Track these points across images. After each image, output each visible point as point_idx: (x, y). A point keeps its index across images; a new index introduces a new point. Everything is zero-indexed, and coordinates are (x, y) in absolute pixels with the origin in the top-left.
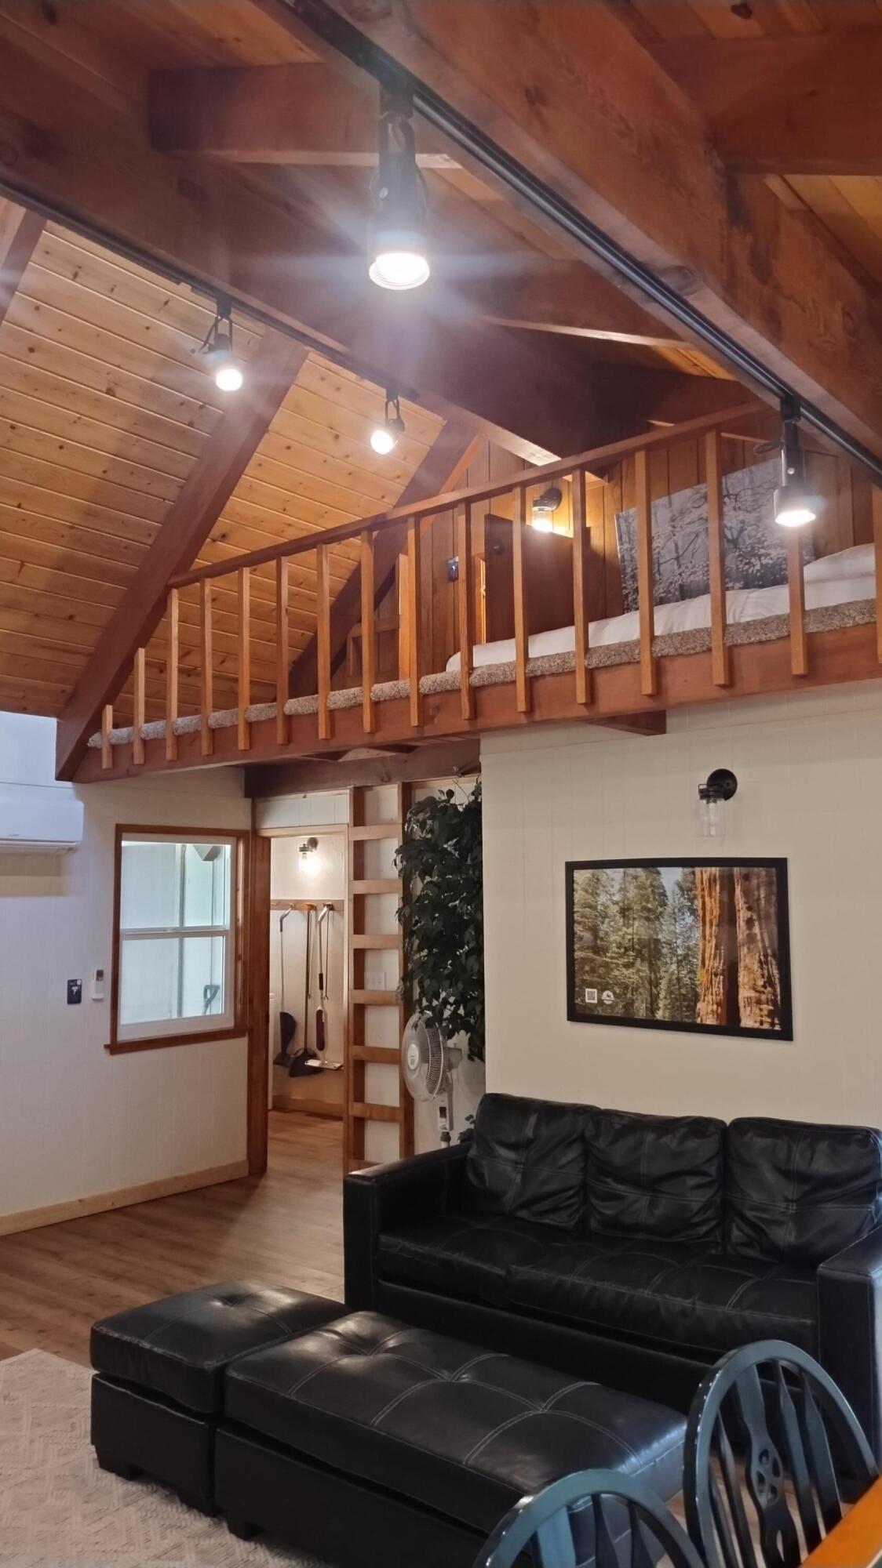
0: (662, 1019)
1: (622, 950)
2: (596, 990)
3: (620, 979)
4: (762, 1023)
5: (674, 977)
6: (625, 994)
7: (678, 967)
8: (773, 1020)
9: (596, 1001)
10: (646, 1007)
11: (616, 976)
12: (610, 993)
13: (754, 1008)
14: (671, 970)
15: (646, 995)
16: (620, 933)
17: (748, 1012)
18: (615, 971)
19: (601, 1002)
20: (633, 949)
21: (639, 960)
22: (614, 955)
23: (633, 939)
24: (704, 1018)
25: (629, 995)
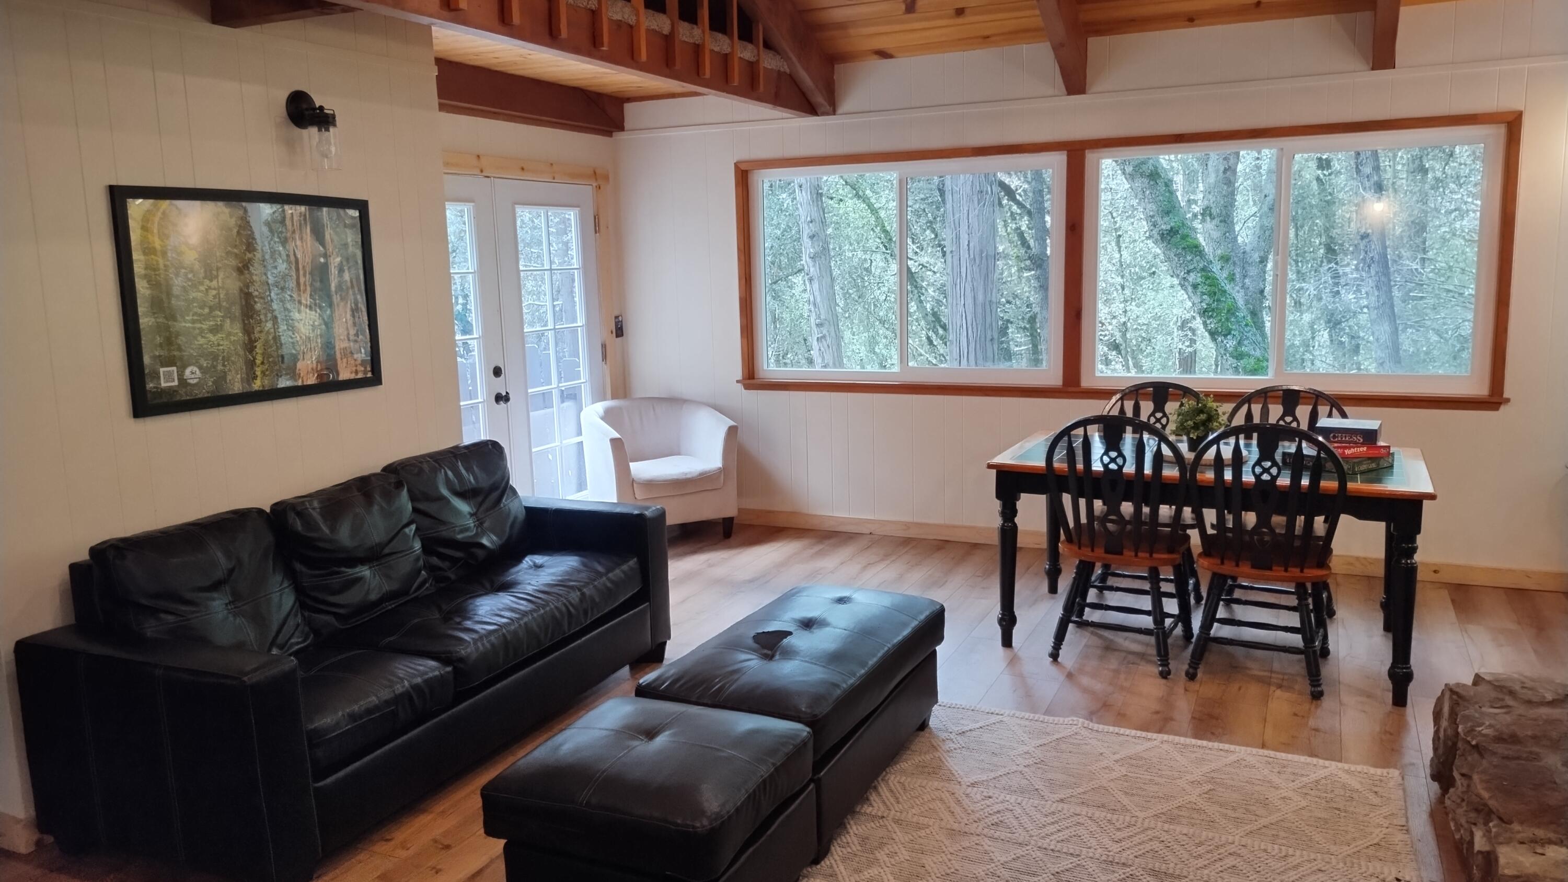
0: (261, 389)
1: (207, 310)
2: (174, 368)
3: (206, 349)
4: (356, 372)
5: (271, 337)
6: (215, 367)
7: (274, 325)
8: (366, 368)
9: (176, 383)
10: (242, 379)
11: (201, 345)
12: (195, 369)
13: (349, 359)
14: (266, 329)
15: (241, 363)
16: (202, 288)
17: (345, 365)
18: (199, 338)
19: (183, 382)
20: (219, 307)
21: (228, 321)
22: (195, 318)
23: (219, 294)
24: (305, 379)
25: (220, 367)
